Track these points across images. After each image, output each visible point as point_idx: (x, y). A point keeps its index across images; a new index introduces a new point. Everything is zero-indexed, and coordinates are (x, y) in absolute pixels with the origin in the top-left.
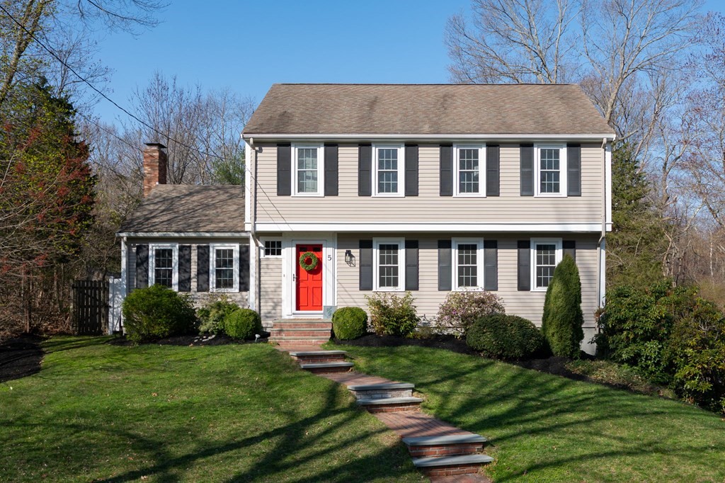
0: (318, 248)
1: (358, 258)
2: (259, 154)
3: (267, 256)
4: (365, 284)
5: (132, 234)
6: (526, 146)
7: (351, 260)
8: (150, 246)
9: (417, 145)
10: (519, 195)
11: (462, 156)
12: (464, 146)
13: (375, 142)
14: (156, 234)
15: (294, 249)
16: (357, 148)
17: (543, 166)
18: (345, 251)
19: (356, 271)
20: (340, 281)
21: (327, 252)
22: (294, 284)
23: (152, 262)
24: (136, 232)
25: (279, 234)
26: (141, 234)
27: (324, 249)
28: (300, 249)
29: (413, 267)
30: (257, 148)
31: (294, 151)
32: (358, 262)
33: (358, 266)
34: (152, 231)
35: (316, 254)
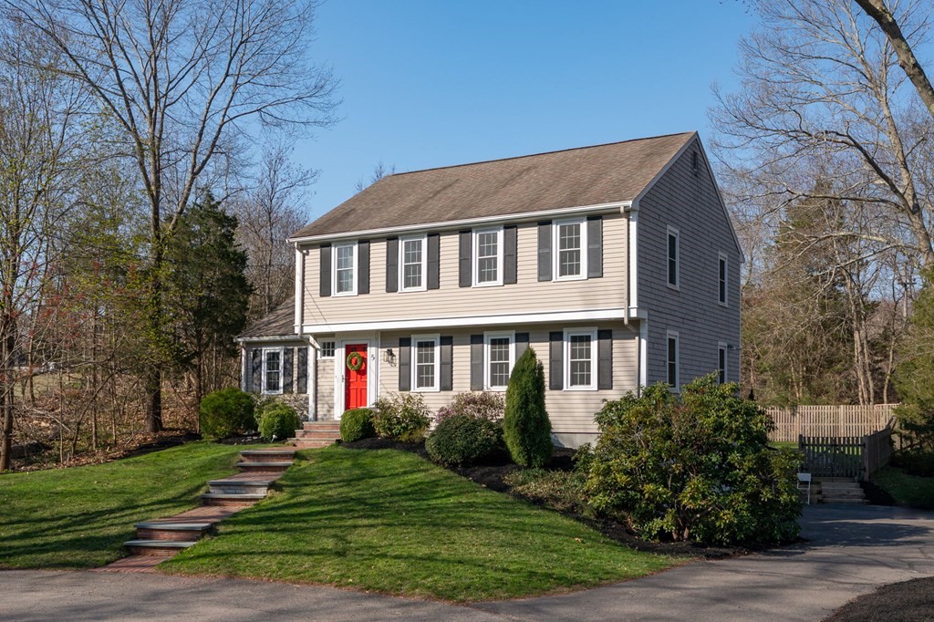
0: (364, 348)
1: (397, 357)
2: (306, 257)
3: (324, 358)
4: (404, 385)
5: (248, 339)
6: (544, 223)
7: (392, 359)
8: (263, 349)
9: (438, 234)
10: (536, 280)
11: (481, 242)
12: (483, 231)
13: (401, 235)
14: (265, 338)
15: (344, 349)
16: (385, 243)
17: (563, 246)
18: (386, 350)
19: (395, 371)
20: (383, 382)
21: (371, 351)
22: (343, 384)
23: (264, 367)
24: (251, 336)
25: (332, 335)
26: (255, 339)
27: (368, 348)
28: (349, 349)
29: (447, 365)
30: (305, 251)
31: (334, 251)
32: (398, 361)
33: (398, 365)
34: (262, 336)
35: (361, 354)
